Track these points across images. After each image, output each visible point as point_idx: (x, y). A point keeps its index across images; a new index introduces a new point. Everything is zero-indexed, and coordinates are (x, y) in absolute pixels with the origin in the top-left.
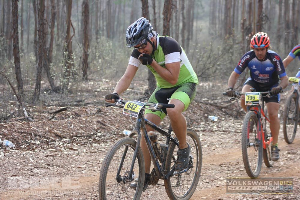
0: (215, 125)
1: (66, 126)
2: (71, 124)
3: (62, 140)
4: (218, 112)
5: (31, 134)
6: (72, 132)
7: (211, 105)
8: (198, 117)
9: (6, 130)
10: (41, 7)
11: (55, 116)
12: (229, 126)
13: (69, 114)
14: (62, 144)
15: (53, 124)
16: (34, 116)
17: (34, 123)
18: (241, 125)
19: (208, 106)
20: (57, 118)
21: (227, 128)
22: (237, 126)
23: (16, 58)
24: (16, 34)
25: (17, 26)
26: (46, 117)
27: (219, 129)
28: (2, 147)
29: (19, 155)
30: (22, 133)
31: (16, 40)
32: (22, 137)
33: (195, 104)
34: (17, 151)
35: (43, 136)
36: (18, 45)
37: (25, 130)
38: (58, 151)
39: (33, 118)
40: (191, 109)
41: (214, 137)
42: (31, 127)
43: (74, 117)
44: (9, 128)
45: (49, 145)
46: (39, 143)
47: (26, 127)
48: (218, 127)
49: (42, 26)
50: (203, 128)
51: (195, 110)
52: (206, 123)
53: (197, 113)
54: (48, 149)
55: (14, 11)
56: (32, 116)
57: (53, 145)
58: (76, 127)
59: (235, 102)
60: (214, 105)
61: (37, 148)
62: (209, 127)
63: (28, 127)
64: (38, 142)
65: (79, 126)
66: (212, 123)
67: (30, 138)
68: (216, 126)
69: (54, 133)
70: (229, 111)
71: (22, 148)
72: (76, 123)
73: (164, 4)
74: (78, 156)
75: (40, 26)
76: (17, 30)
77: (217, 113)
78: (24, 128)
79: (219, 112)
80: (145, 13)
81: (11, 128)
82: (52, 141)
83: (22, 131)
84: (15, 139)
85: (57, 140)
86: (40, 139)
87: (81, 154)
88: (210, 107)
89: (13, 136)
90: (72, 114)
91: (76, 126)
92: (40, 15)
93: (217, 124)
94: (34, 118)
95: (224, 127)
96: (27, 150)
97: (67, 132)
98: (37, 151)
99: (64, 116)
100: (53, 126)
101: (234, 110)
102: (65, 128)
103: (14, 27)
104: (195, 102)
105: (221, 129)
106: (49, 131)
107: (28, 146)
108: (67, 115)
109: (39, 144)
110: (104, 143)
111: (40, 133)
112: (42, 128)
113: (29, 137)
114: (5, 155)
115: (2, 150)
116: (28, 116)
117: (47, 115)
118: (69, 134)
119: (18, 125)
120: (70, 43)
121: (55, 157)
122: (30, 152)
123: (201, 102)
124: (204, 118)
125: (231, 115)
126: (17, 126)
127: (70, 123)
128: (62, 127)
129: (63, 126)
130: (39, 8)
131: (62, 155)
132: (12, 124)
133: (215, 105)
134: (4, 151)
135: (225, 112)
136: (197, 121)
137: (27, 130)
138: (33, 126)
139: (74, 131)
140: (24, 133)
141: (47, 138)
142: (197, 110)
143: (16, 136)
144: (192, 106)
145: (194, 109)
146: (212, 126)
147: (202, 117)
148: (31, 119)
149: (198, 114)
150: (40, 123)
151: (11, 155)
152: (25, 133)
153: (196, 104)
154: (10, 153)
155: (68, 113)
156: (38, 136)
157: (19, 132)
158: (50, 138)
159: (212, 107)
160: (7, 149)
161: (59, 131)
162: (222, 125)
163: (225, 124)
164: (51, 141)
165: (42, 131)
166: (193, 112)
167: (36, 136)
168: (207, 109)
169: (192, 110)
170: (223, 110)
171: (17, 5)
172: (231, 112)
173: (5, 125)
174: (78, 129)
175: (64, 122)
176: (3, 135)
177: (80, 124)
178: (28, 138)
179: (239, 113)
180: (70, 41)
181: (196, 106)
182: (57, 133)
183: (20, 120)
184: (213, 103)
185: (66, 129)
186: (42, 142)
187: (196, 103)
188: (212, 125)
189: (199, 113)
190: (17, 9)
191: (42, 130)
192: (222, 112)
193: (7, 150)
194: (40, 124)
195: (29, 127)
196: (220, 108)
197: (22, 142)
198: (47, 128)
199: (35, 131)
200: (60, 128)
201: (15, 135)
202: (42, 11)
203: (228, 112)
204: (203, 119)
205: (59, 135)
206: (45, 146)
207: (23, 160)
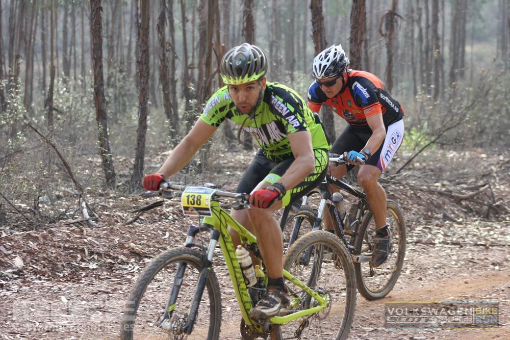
0: (443, 231)
1: (155, 235)
2: (164, 231)
3: (141, 262)
4: (452, 208)
5: (83, 251)
6: (164, 246)
7: (441, 194)
8: (413, 216)
9: (36, 244)
10: (143, 21)
11: (141, 217)
12: (467, 234)
13: (168, 212)
14: (138, 269)
15: (130, 232)
16: (100, 217)
17: (93, 231)
18: (489, 232)
19: (434, 197)
20: (143, 220)
21: (462, 237)
22: (481, 234)
23: (99, 110)
24: (98, 69)
25: (99, 54)
26: (123, 219)
27: (446, 238)
28: (22, 275)
29: (46, 290)
30: (65, 249)
31: (99, 78)
32: (65, 256)
33: (409, 194)
34: (46, 284)
35: (105, 254)
36: (102, 89)
37: (73, 242)
38: (123, 283)
39: (97, 220)
40: (401, 202)
41: (431, 254)
42: (86, 238)
43: (177, 218)
44: (42, 240)
45: (112, 271)
46: (95, 267)
47: (76, 238)
48: (445, 235)
49: (144, 56)
50: (417, 236)
51: (408, 205)
52: (425, 228)
53: (410, 210)
54: (107, 278)
55: (94, 28)
56: (97, 216)
57: (121, 271)
58: (175, 237)
59: (486, 189)
60: (446, 195)
61: (87, 276)
62: (429, 236)
63: (79, 238)
64: (93, 266)
65: (180, 235)
66: (438, 228)
67: (80, 258)
68: (442, 233)
69: (128, 249)
70: (476, 205)
71: (59, 276)
72: (175, 229)
73: (351, 14)
74: (156, 293)
75: (142, 55)
76: (101, 62)
77: (451, 210)
78: (70, 239)
79: (456, 207)
80: (316, 29)
81: (47, 240)
82: (123, 263)
83: (67, 245)
84: (50, 259)
85: (133, 260)
86: (100, 259)
87: (165, 288)
88: (438, 198)
89: (47, 254)
90: (174, 213)
91: (175, 234)
92: (141, 34)
93: (446, 230)
94: (100, 219)
95: (456, 236)
96: (65, 282)
97: (154, 246)
98: (83, 283)
99: (157, 217)
100: (128, 235)
101: (486, 203)
102: (153, 239)
103: (95, 57)
104: (410, 189)
105: (449, 240)
106: (119, 245)
107: (72, 272)
108: (164, 214)
109: (93, 269)
110: (218, 267)
111: (101, 249)
112: (107, 239)
113: (79, 255)
114: (18, 292)
115: (19, 280)
116: (88, 217)
117: (125, 215)
118: (157, 249)
119: (60, 234)
120: (213, 83)
121: (110, 295)
122: (70, 284)
123: (421, 190)
124: (424, 219)
125: (478, 213)
126: (59, 236)
127: (161, 230)
128: (146, 238)
129: (150, 234)
130: (140, 21)
131: (126, 291)
132: (51, 232)
133: (448, 195)
134: (22, 282)
135: (466, 207)
136: (410, 224)
137: (77, 243)
138: (90, 236)
139: (169, 244)
140: (69, 248)
141: (113, 258)
142: (411, 205)
143: (54, 255)
144: (403, 196)
145: (407, 202)
146: (435, 235)
147: (420, 218)
148: (93, 223)
149: (413, 212)
150: (104, 230)
151: (31, 291)
152: (71, 249)
153: (412, 194)
154: (31, 286)
155: (166, 210)
156: (97, 253)
157: (60, 247)
158: (117, 258)
159: (442, 198)
160: (28, 279)
161: (140, 244)
162: (455, 231)
163: (461, 230)
164: (119, 264)
165: (105, 246)
166: (404, 208)
167: (91, 253)
168: (431, 202)
169: (402, 204)
170: (464, 203)
171: (101, 18)
172: (478, 207)
173: (35, 233)
174: (177, 241)
175: (152, 228)
176: (28, 253)
177: (182, 231)
178: (75, 258)
179: (492, 208)
180: (211, 80)
181: (411, 198)
182: (133, 249)
183: (73, 223)
184: (445, 191)
185: (153, 241)
186: (101, 266)
187: (412, 192)
188: (436, 231)
189: (416, 209)
190: (100, 24)
191: (106, 242)
192: (459, 208)
193: (29, 282)
194: (104, 232)
195: (81, 238)
196: (458, 201)
197: (63, 266)
198: (117, 239)
199: (92, 244)
200: (143, 240)
201: (52, 253)
202: (146, 27)
203: (472, 207)
204: (421, 220)
205: (137, 252)
206: (105, 273)
207: (50, 300)
